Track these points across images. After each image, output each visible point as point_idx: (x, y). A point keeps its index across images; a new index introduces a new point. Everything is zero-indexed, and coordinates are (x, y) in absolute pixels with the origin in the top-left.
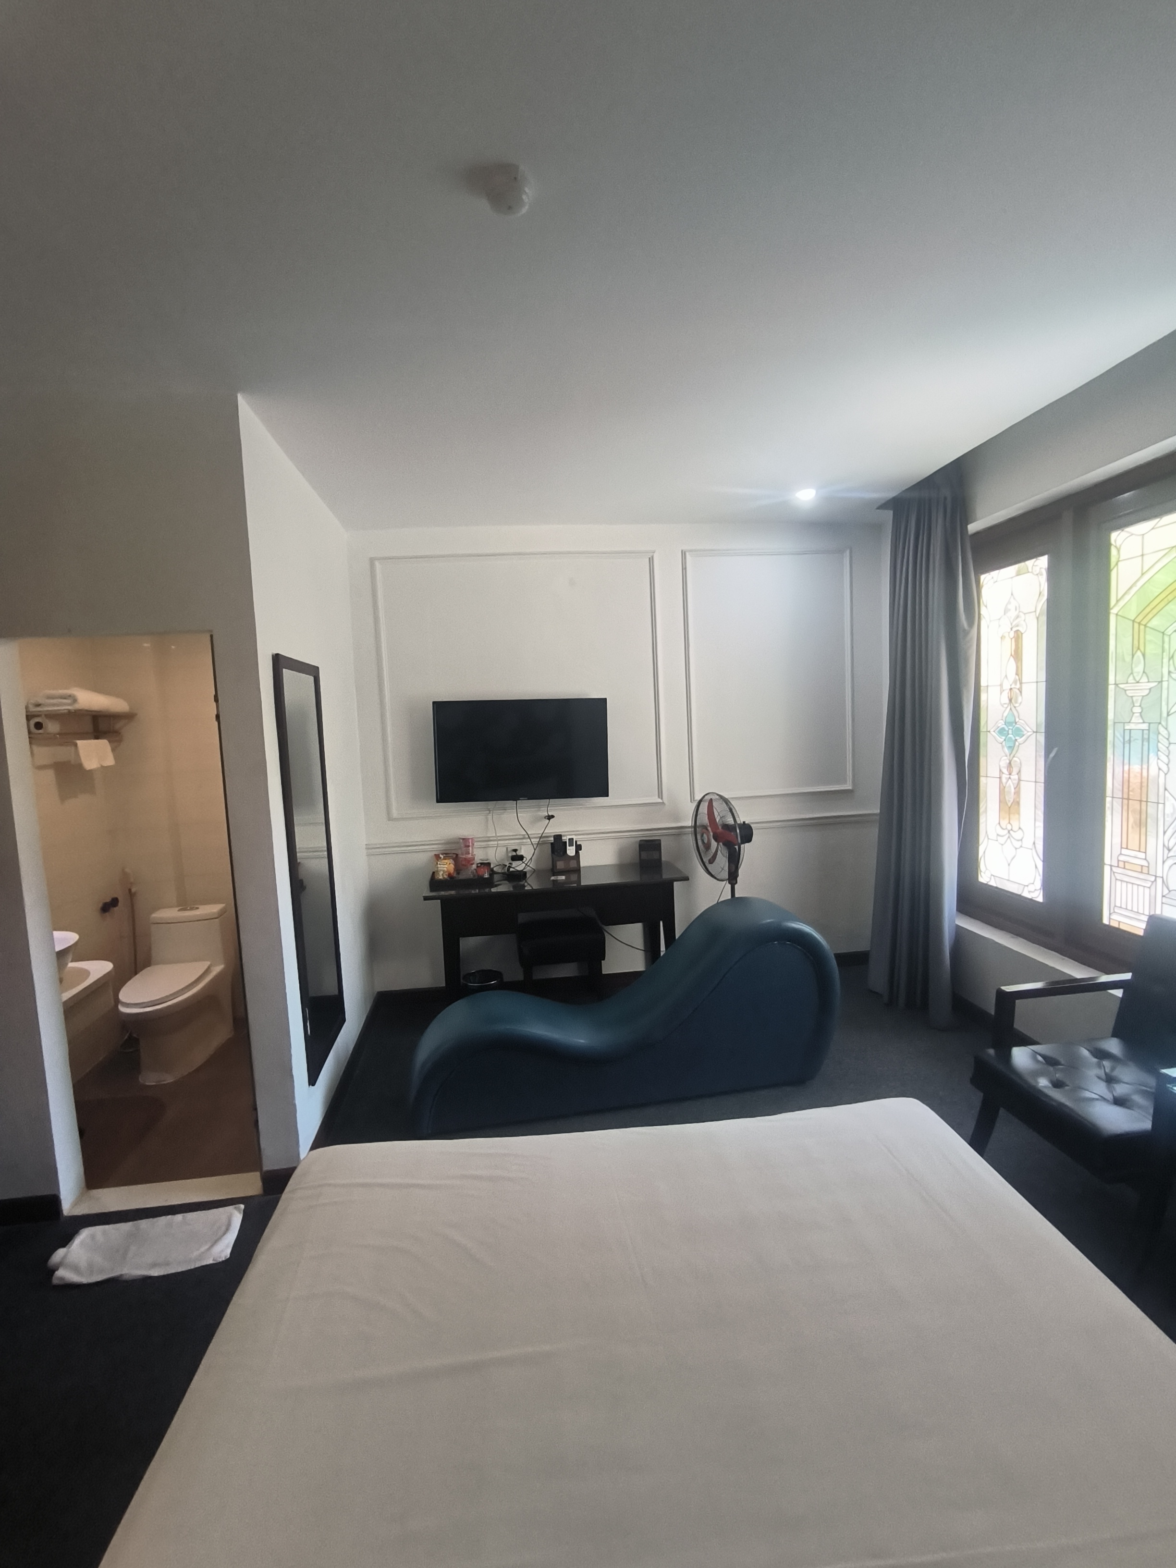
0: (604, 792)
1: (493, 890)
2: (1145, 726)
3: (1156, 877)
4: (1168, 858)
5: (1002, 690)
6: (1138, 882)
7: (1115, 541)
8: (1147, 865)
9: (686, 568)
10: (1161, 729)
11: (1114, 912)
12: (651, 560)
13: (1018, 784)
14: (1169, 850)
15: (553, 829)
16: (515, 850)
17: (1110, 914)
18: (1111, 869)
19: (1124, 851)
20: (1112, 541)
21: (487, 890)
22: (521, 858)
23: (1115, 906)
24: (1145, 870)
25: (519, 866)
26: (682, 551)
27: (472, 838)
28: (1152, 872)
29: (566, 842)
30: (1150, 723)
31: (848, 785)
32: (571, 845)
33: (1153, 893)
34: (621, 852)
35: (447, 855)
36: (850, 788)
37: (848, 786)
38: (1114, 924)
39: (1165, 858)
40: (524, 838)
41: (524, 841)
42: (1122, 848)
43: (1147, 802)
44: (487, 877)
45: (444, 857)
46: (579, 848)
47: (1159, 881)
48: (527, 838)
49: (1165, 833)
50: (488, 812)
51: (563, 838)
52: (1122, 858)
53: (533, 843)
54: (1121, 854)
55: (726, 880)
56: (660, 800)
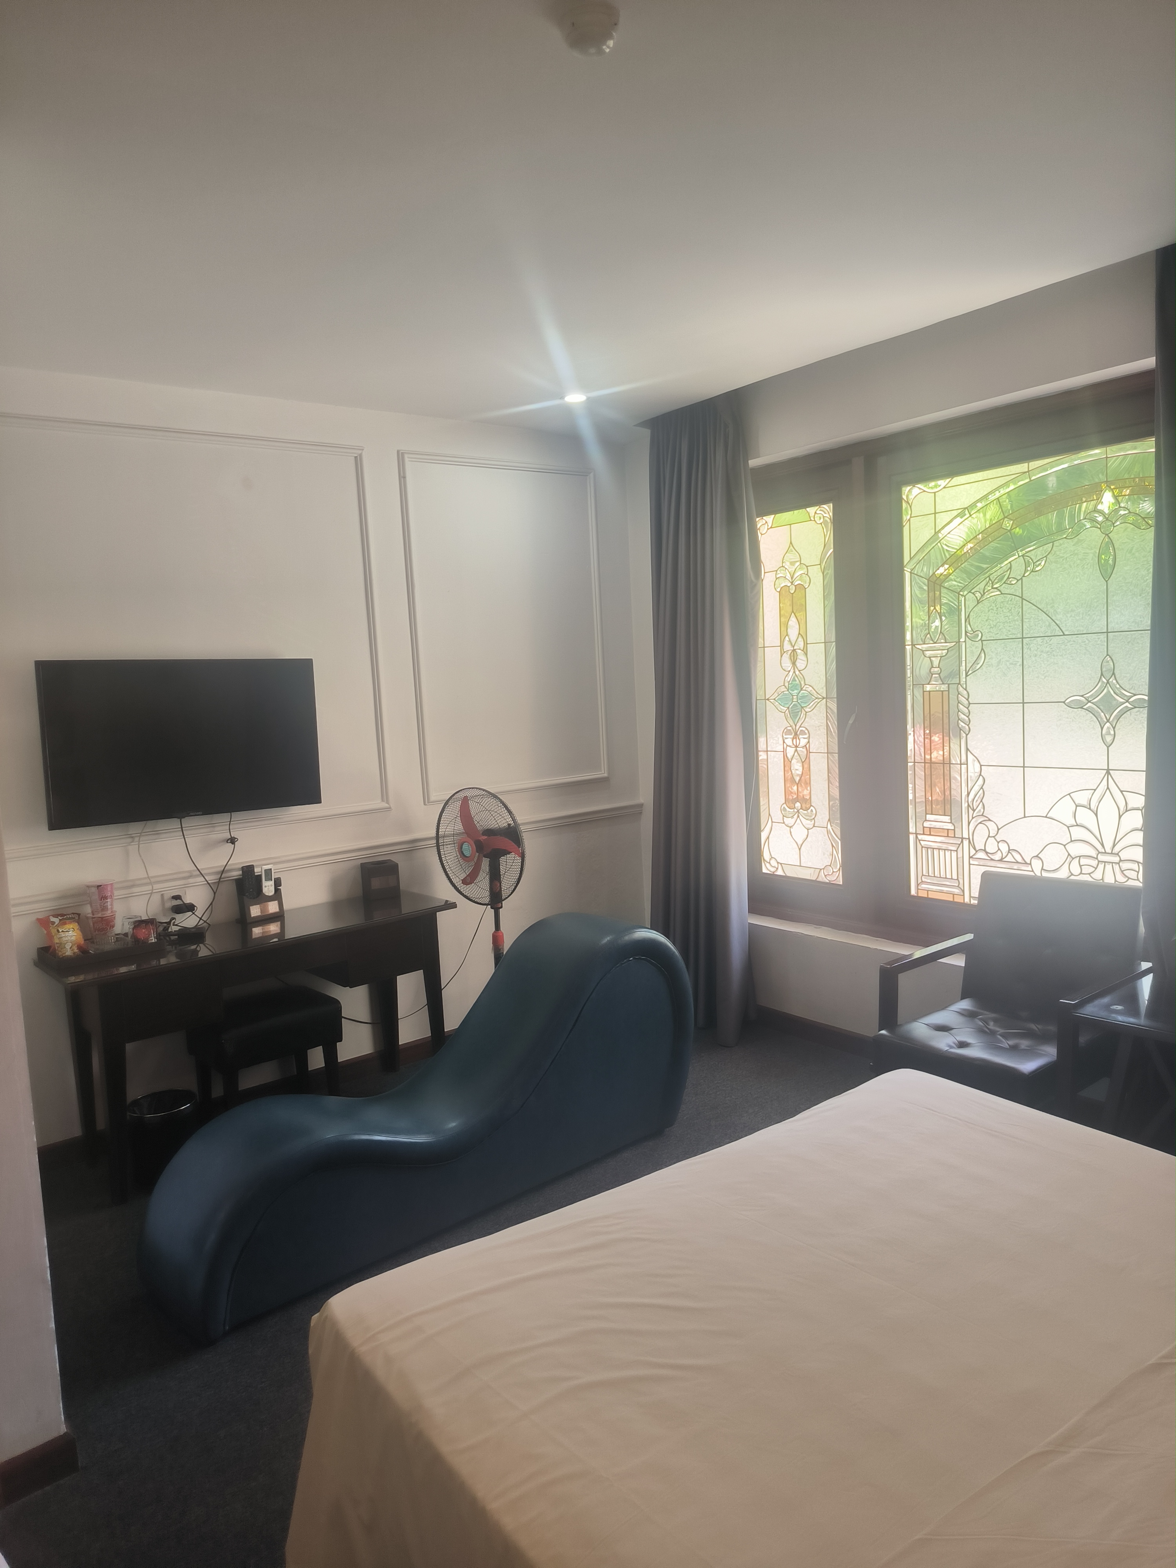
0: (312, 795)
1: (163, 962)
2: (944, 687)
3: (962, 838)
4: (973, 818)
5: (783, 652)
6: (944, 846)
7: (907, 496)
8: (953, 828)
9: (404, 477)
10: (961, 689)
11: (922, 882)
12: (358, 462)
13: (808, 756)
14: (974, 810)
15: (242, 857)
16: (177, 897)
17: (918, 885)
18: (917, 837)
19: (929, 817)
20: (904, 497)
21: (154, 963)
22: (191, 908)
23: (923, 875)
24: (951, 834)
25: (188, 921)
26: (398, 452)
27: (112, 884)
28: (958, 835)
29: (260, 876)
30: (949, 684)
31: (603, 771)
32: (269, 878)
33: (960, 855)
34: (334, 884)
35: (65, 916)
36: (606, 775)
37: (603, 773)
38: (923, 894)
39: (970, 818)
40: (191, 877)
41: (191, 880)
42: (926, 814)
43: (950, 764)
44: (153, 941)
45: (60, 920)
46: (278, 883)
47: (966, 843)
48: (196, 876)
49: (968, 794)
50: (130, 840)
51: (256, 870)
52: (926, 824)
53: (209, 882)
54: (926, 820)
55: (487, 905)
56: (385, 805)
